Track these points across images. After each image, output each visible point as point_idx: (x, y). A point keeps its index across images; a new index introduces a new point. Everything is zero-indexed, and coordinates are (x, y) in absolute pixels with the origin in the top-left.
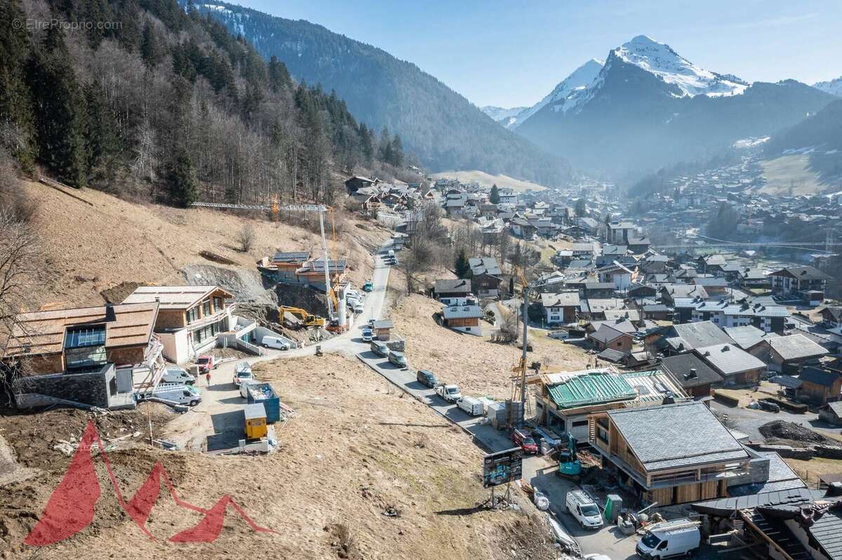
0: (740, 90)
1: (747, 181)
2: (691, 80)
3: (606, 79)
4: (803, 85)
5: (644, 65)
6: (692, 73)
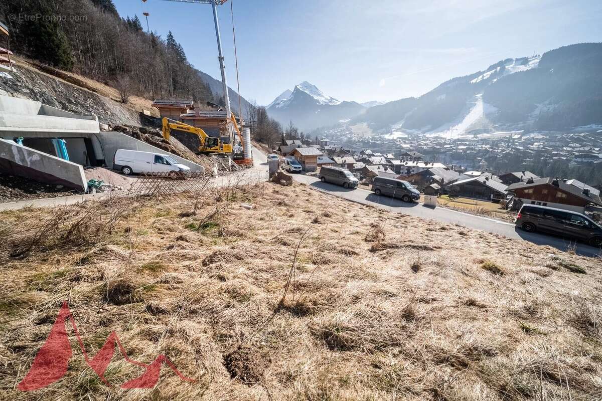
0: (339, 103)
1: (347, 132)
2: (323, 99)
3: (294, 96)
4: (357, 103)
5: (307, 92)
6: (323, 96)
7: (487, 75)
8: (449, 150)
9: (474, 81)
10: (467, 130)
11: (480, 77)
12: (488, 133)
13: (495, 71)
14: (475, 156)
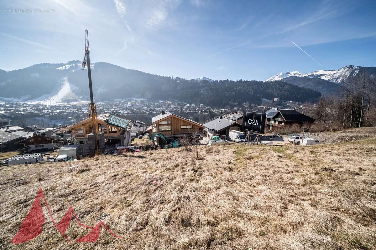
7: (68, 67)
8: (47, 114)
9: (59, 68)
10: (63, 99)
11: (64, 67)
12: (77, 102)
13: (72, 66)
14: (67, 116)
